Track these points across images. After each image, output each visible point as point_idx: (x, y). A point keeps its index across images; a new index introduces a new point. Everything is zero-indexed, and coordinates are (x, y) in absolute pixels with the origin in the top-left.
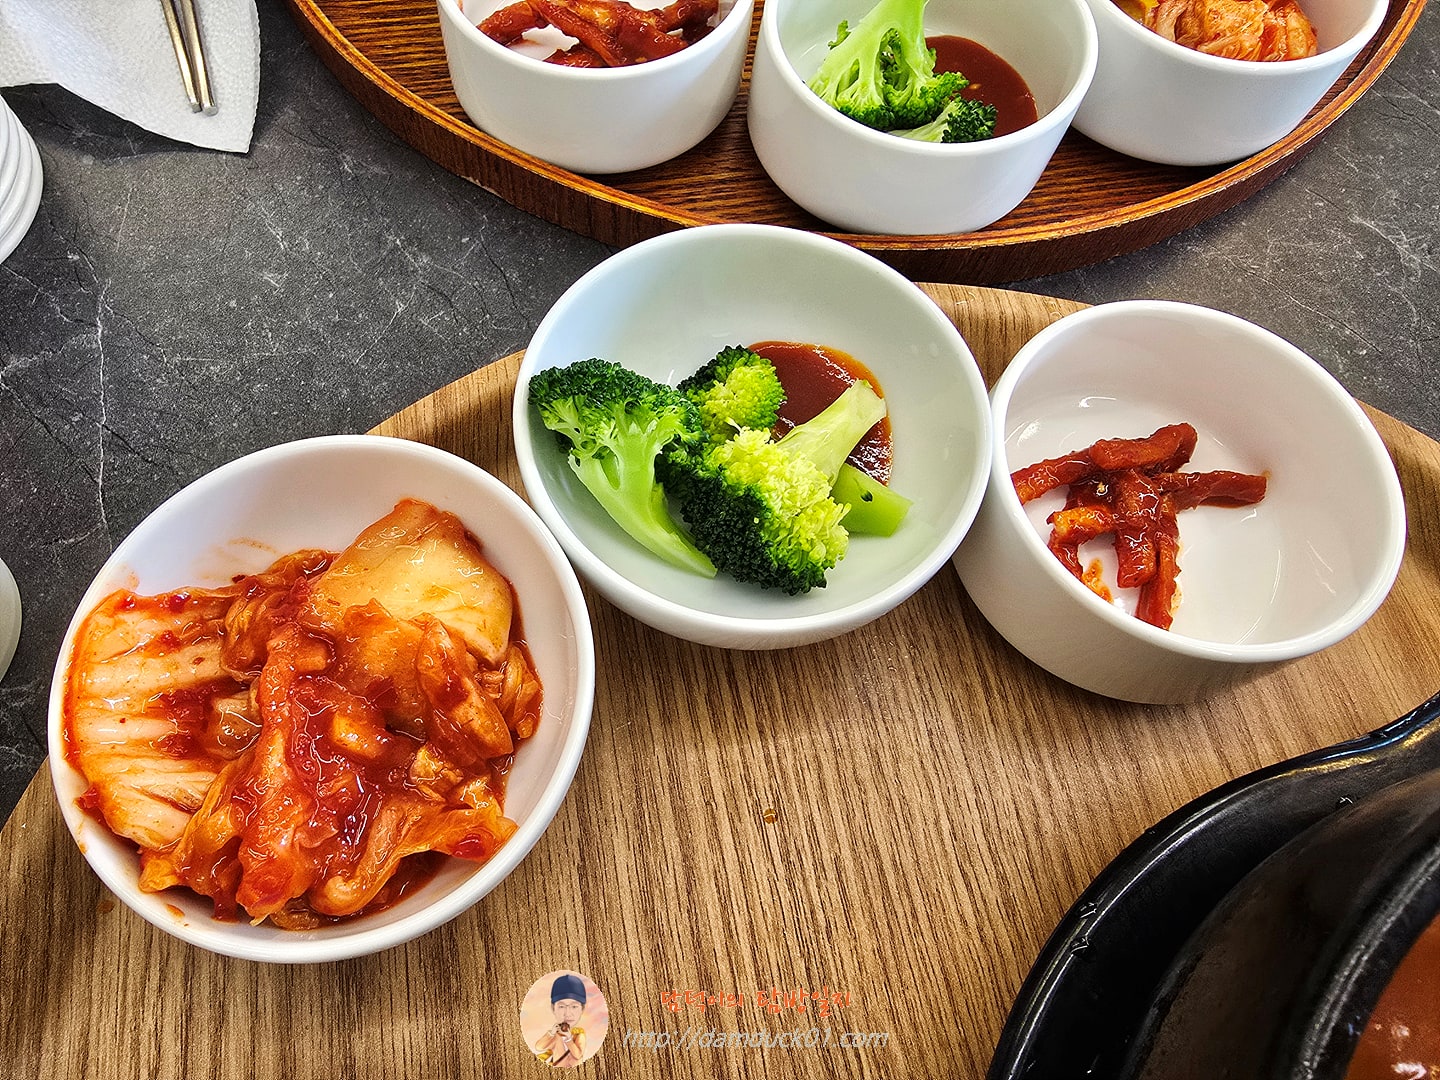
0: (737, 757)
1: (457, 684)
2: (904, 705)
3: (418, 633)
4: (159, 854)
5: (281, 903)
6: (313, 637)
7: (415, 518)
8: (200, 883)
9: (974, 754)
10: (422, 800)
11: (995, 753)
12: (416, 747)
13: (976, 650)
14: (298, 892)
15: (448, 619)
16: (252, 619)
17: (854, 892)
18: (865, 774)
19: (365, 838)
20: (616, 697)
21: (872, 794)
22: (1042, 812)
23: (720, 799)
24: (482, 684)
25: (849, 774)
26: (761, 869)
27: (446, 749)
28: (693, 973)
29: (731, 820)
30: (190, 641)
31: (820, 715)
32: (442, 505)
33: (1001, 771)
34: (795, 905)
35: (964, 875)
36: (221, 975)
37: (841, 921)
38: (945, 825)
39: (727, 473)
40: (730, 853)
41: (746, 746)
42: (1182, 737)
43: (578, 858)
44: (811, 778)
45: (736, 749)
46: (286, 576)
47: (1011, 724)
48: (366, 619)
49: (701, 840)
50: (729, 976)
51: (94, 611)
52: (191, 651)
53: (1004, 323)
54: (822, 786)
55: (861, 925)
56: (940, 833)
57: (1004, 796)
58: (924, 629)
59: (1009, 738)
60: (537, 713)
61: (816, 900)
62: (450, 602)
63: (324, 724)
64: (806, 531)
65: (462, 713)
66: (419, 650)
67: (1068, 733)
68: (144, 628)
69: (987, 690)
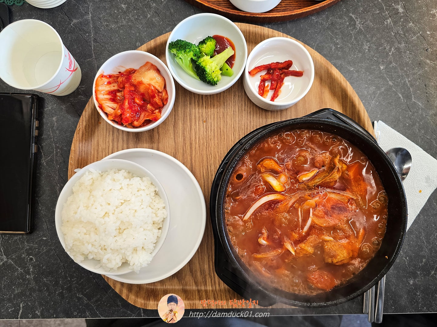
0: (201, 111)
1: (154, 95)
2: (230, 106)
3: (148, 86)
4: (110, 115)
5: (128, 124)
6: (132, 85)
7: (149, 65)
8: (116, 120)
9: (240, 115)
10: (148, 112)
11: (244, 116)
12: (148, 104)
13: (245, 98)
14: (130, 123)
15: (153, 84)
16: (122, 80)
17: (216, 134)
18: (221, 116)
19: (140, 116)
20: (182, 99)
21: (222, 120)
22: (248, 126)
23: (197, 118)
24: (158, 95)
25: (219, 116)
26: (202, 129)
27: (152, 105)
28: (189, 143)
29: (198, 121)
30: (113, 83)
31: (216, 106)
32: (154, 64)
33: (244, 119)
34: (206, 135)
35: (234, 134)
36: (118, 135)
37: (213, 138)
38: (232, 126)
39: (201, 64)
40: (197, 126)
41: (203, 110)
42: (275, 116)
43: (173, 124)
44: (212, 116)
45: (201, 110)
46: (127, 73)
47: (247, 111)
48: (141, 83)
49: (193, 124)
50: (194, 144)
51: (98, 77)
52: (112, 85)
53: (264, 35)
54: (214, 118)
55: (216, 139)
56: (231, 127)
57: (243, 123)
58: (237, 93)
59: (246, 113)
60: (167, 101)
61: (210, 135)
62: (154, 81)
63: (134, 99)
64: (214, 75)
65: (155, 99)
66: (149, 89)
67: (256, 114)
68: (106, 81)
69: (245, 105)
